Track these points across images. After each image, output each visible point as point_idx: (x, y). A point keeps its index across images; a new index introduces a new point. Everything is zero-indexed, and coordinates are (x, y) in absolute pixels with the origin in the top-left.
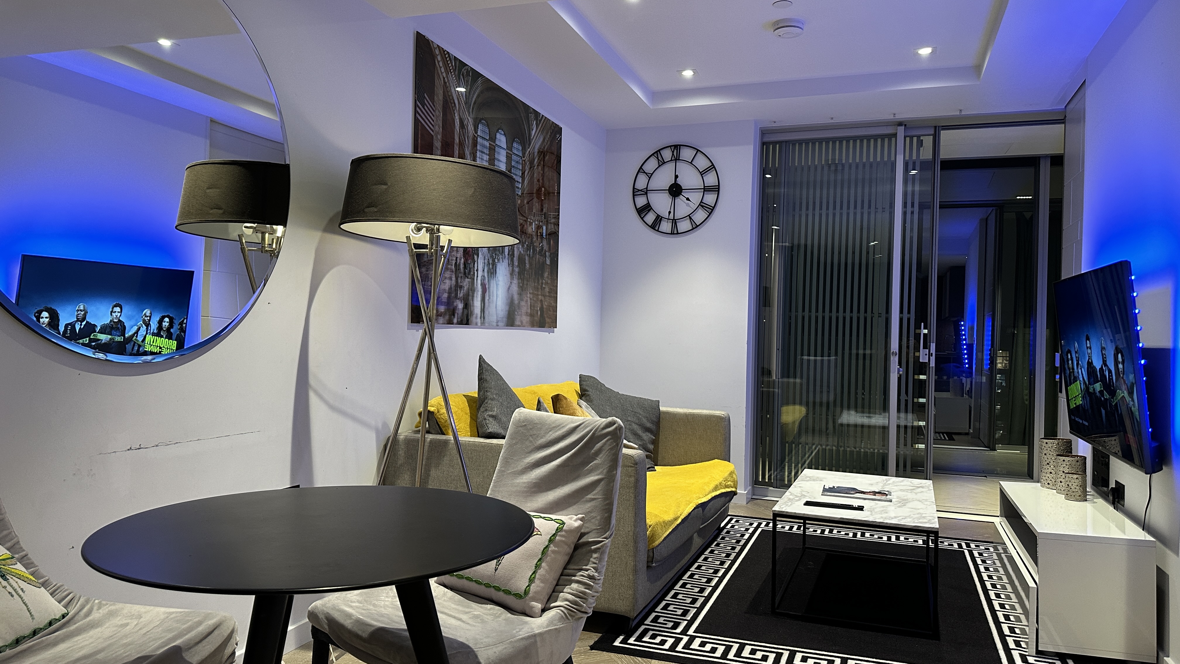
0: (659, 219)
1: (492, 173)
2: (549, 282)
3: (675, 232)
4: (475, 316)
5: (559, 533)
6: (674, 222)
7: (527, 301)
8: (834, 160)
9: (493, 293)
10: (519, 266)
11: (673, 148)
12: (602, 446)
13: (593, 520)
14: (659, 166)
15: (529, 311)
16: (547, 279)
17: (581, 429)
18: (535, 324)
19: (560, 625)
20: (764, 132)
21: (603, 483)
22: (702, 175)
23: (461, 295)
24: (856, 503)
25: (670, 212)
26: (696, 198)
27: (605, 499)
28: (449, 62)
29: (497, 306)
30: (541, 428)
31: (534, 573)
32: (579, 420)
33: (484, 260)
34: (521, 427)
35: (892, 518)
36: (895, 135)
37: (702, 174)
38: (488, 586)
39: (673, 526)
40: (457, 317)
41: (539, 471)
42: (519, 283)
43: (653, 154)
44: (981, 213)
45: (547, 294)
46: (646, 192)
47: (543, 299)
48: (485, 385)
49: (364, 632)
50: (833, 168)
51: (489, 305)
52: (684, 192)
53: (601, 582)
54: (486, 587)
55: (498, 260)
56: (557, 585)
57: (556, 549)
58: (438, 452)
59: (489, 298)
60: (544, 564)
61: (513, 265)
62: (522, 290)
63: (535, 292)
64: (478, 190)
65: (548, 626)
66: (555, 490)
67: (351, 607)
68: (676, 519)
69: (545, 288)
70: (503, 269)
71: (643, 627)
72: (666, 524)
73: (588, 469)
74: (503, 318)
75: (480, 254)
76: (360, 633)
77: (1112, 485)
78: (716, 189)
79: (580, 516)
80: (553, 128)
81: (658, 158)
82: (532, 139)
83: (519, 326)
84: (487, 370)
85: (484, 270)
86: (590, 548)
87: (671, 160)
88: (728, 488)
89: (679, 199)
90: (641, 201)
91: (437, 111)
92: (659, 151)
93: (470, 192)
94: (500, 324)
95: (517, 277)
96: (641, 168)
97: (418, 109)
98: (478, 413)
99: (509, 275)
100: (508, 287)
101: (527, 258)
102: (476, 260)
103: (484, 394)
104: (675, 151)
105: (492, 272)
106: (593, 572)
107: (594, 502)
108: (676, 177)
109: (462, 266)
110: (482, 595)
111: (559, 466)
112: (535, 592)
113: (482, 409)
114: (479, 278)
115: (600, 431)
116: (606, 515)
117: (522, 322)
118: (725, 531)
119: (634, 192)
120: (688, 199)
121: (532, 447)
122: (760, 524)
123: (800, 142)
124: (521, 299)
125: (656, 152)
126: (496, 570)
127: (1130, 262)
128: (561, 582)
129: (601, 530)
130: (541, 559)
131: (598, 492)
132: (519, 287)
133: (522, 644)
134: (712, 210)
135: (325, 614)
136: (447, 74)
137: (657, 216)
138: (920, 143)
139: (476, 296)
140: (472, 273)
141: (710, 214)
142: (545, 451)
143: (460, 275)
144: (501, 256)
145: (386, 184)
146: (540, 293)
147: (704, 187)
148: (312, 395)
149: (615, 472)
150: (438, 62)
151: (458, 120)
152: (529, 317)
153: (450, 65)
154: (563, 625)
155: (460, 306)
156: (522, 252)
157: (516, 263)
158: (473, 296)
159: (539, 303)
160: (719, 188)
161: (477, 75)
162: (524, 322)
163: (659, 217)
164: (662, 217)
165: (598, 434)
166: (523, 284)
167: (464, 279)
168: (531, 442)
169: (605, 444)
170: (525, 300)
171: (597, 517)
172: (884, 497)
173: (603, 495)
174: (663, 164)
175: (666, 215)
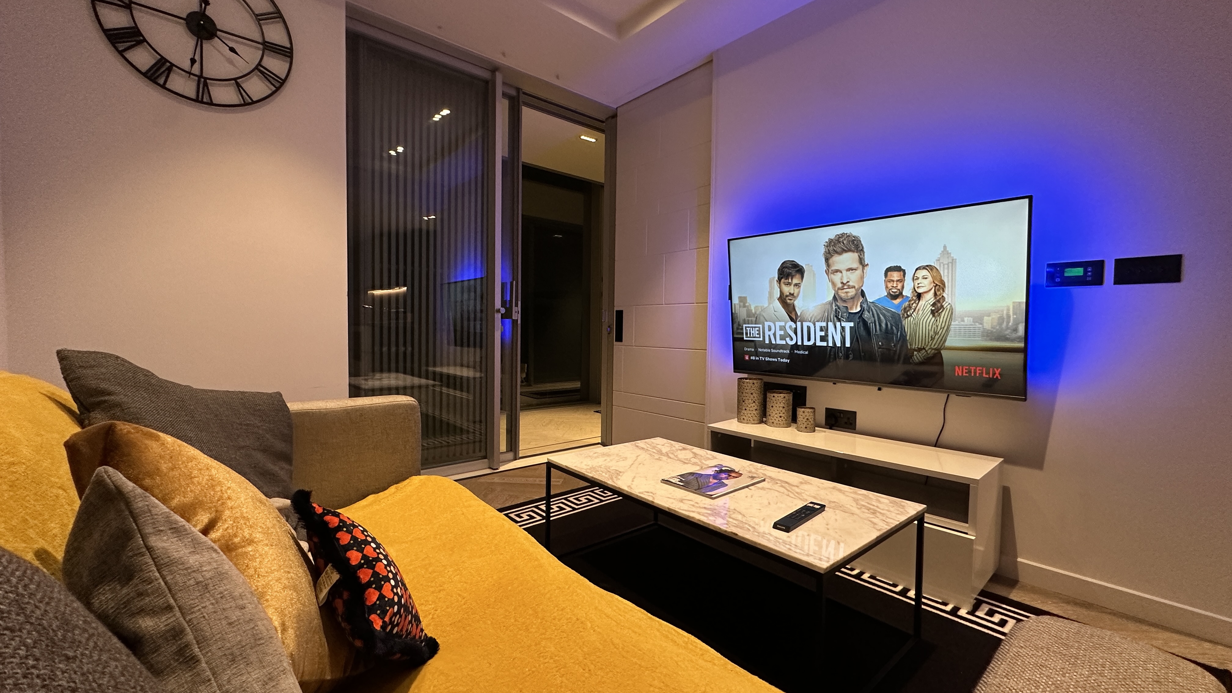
0: (164, 65)
3: (205, 100)
6: (203, 81)
22: (258, 20)
25: (193, 61)
26: (249, 53)
37: (260, 18)
52: (224, 36)
78: (286, 53)
90: (115, 18)
120: (232, 50)
134: (282, 84)
137: (160, 59)
141: (278, 89)
147: (264, 41)
160: (291, 54)
164: (172, 65)
175: (186, 65)
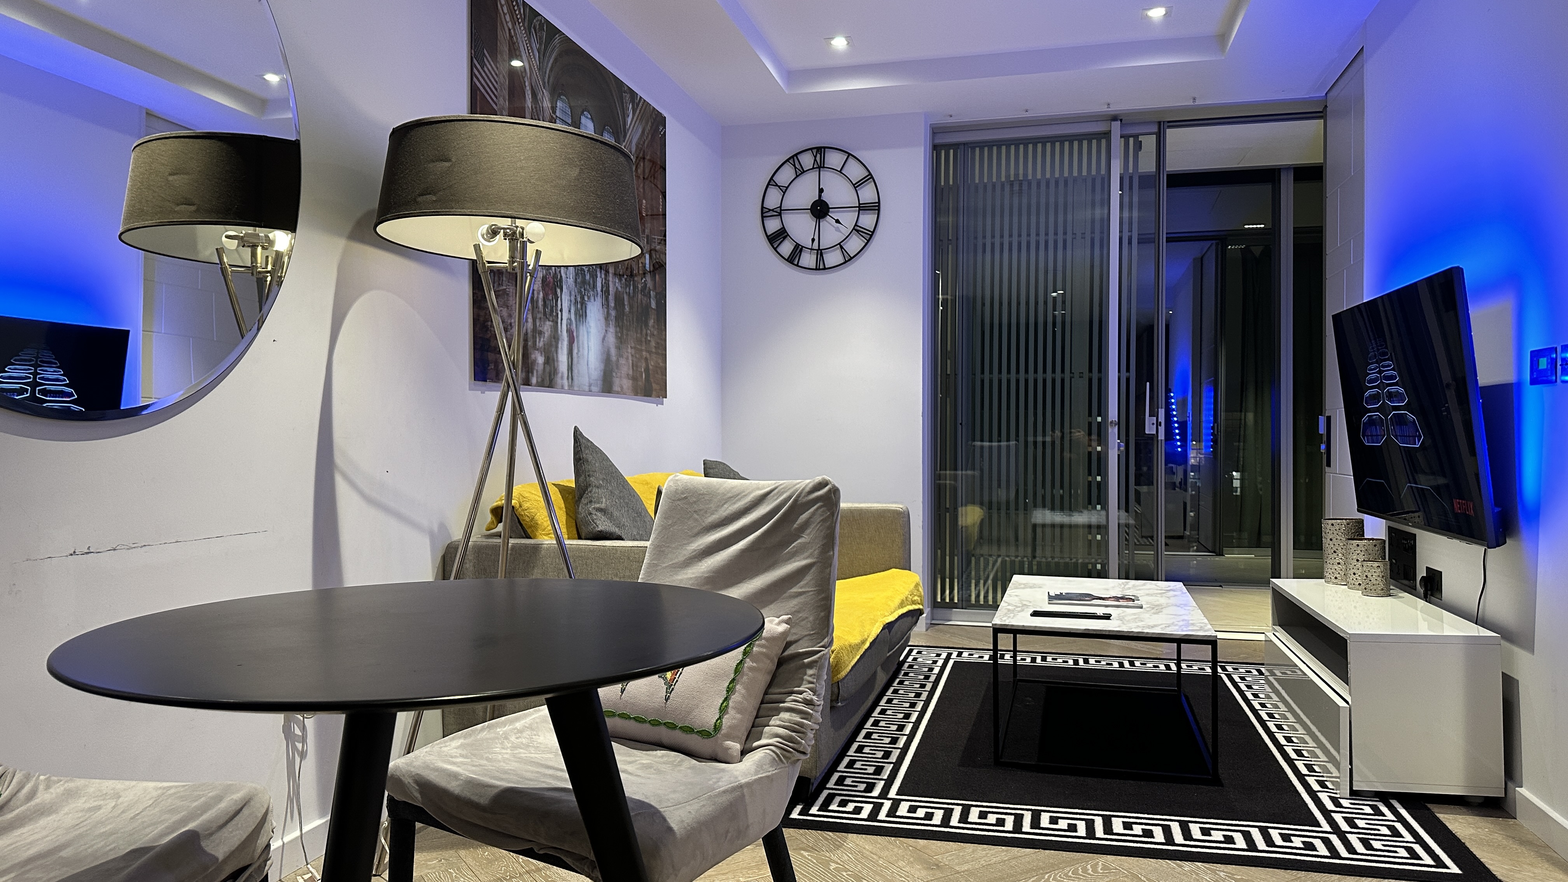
0: (798, 249)
1: (603, 147)
2: (655, 333)
3: (821, 267)
4: (560, 375)
5: (757, 642)
6: (820, 253)
7: (627, 359)
8: (1017, 175)
9: (583, 344)
10: (615, 308)
11: (815, 151)
12: (810, 518)
13: (804, 622)
14: (797, 176)
15: (631, 372)
16: (652, 330)
17: (773, 496)
18: (639, 391)
19: (771, 771)
20: (936, 131)
21: (814, 569)
22: (855, 188)
23: (541, 344)
24: (1100, 611)
25: (813, 240)
26: (848, 219)
27: (819, 592)
28: (516, 8)
29: (589, 364)
30: (710, 501)
31: (726, 699)
32: (772, 485)
33: (570, 296)
34: (679, 500)
35: (1152, 627)
36: (1107, 135)
37: (856, 186)
38: (655, 723)
39: (861, 652)
40: (537, 375)
41: (712, 560)
42: (616, 332)
43: (788, 160)
44: (1195, 249)
45: (654, 350)
46: (779, 212)
47: (648, 356)
48: (586, 467)
49: (481, 796)
50: (1016, 188)
51: (578, 362)
52: (832, 212)
53: (821, 708)
54: (653, 725)
55: (589, 298)
56: (757, 717)
57: (755, 664)
58: (524, 563)
59: (578, 351)
60: (738, 687)
61: (608, 305)
62: (621, 342)
63: (638, 347)
64: (586, 171)
65: (757, 772)
66: (739, 585)
67: (454, 763)
68: (863, 642)
69: (650, 341)
70: (595, 310)
71: (825, 793)
72: (854, 648)
73: (788, 552)
74: (597, 380)
75: (564, 287)
76: (475, 798)
77: (1421, 573)
78: (875, 207)
79: (785, 617)
80: (654, 117)
81: (794, 165)
82: (628, 130)
83: (618, 393)
84: (587, 447)
85: (570, 311)
86: (801, 662)
87: (813, 168)
88: (915, 604)
89: (825, 222)
90: (773, 225)
91: (501, 76)
92: (796, 155)
93: (575, 172)
94: (594, 389)
95: (614, 323)
96: (772, 179)
97: (475, 71)
98: (578, 507)
99: (603, 320)
100: (602, 336)
101: (626, 298)
102: (559, 295)
103: (586, 480)
104: (818, 156)
105: (581, 314)
106: (808, 695)
107: (802, 597)
108: (821, 191)
109: (541, 303)
110: (645, 738)
111: (744, 552)
112: (730, 727)
113: (584, 501)
114: (564, 322)
115: (805, 496)
116: (822, 614)
117: (622, 388)
118: (906, 665)
119: (762, 213)
120: (837, 221)
121: (699, 528)
122: (949, 655)
123: (982, 145)
124: (620, 356)
125: (792, 157)
126: (667, 700)
127: (1462, 269)
128: (761, 713)
129: (815, 636)
130: (734, 680)
131: (807, 583)
132: (617, 337)
133: (725, 799)
134: (871, 236)
135: (413, 776)
136: (514, 24)
137: (796, 245)
138: (1139, 146)
139: (561, 348)
140: (554, 314)
141: (868, 241)
142: (719, 531)
143: (539, 316)
144: (592, 293)
145: (450, 160)
146: (644, 348)
147: (859, 204)
148: (339, 481)
149: (832, 553)
150: (502, 6)
151: (529, 92)
152: (631, 382)
153: (517, 12)
154: (776, 771)
155: (540, 360)
156: (620, 288)
157: (612, 304)
158: (557, 347)
159: (643, 361)
160: (879, 206)
161: (553, 31)
162: (625, 387)
163: (798, 247)
164: (803, 247)
165: (802, 500)
166: (622, 333)
167: (544, 321)
168: (696, 520)
169: (814, 514)
170: (625, 356)
171: (810, 617)
172: (1131, 603)
173: (816, 586)
174: (802, 173)
175: (809, 244)
